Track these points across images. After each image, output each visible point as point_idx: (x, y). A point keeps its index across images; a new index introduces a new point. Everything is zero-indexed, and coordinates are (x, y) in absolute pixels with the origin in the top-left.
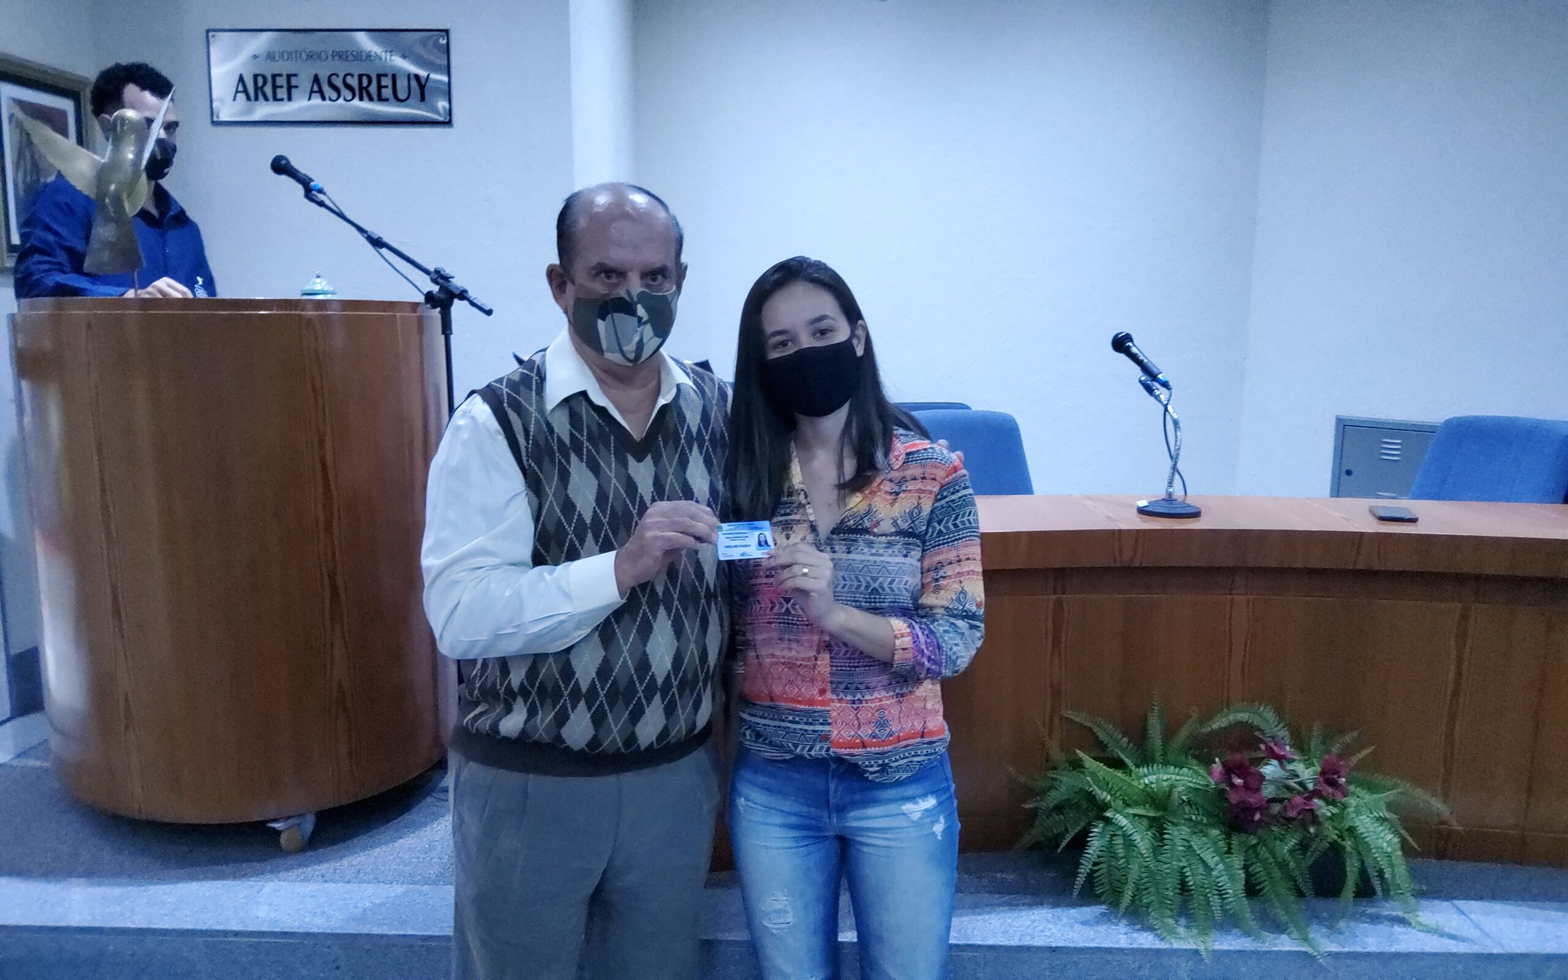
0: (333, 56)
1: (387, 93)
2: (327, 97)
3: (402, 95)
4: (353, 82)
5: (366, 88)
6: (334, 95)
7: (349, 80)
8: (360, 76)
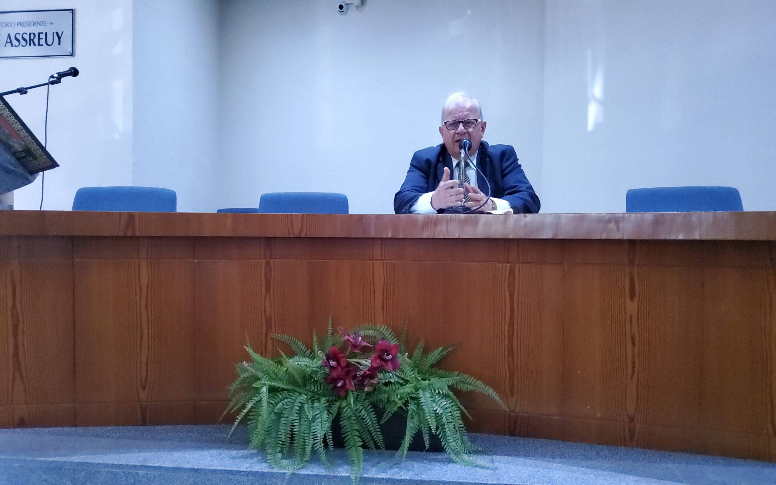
0: (18, 24)
1: (42, 42)
2: (14, 45)
3: (50, 42)
4: (27, 37)
5: (33, 40)
6: (16, 43)
7: (25, 36)
8: (30, 34)
